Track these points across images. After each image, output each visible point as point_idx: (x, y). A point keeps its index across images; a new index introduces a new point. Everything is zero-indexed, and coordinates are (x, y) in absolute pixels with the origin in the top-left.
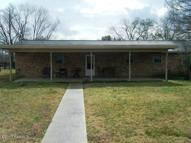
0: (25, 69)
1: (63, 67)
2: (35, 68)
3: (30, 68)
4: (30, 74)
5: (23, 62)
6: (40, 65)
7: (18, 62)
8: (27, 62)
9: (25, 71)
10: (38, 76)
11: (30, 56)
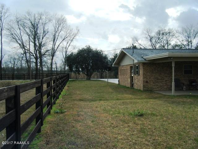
0: (152, 81)
1: (192, 78)
2: (163, 80)
3: (158, 79)
4: (158, 87)
5: (151, 73)
6: (168, 76)
7: (146, 73)
8: (156, 73)
9: (154, 83)
10: (166, 88)
11: (158, 66)
